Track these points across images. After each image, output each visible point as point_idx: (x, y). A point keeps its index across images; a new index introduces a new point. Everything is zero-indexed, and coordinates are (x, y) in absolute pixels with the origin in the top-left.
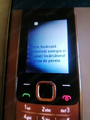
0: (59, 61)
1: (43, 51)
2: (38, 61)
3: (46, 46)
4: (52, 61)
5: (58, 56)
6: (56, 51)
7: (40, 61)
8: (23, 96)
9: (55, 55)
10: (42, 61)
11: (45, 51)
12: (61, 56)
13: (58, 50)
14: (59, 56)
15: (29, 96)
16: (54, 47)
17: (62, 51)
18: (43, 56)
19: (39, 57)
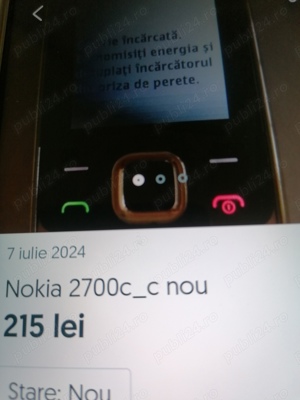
0: (191, 80)
1: (133, 54)
2: (116, 86)
3: (144, 36)
4: (165, 82)
5: (185, 65)
6: (178, 51)
7: (122, 87)
8: (63, 211)
9: (177, 62)
10: (132, 86)
11: (138, 54)
12: (199, 64)
13: (186, 46)
14: (191, 65)
15: (87, 210)
16: (170, 37)
17: (201, 49)
18: (134, 69)
19: (119, 72)
